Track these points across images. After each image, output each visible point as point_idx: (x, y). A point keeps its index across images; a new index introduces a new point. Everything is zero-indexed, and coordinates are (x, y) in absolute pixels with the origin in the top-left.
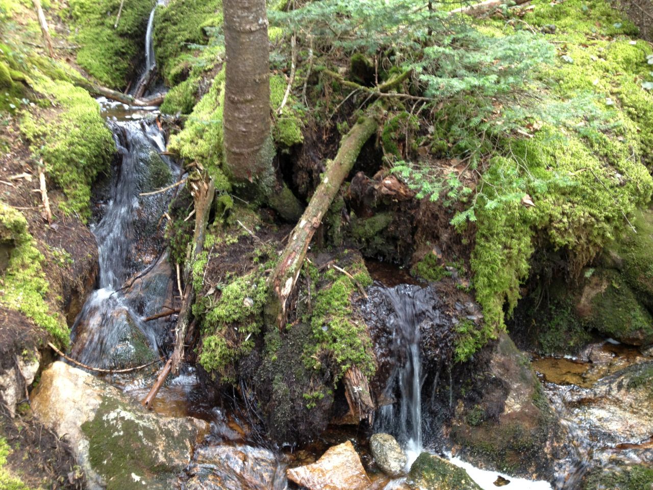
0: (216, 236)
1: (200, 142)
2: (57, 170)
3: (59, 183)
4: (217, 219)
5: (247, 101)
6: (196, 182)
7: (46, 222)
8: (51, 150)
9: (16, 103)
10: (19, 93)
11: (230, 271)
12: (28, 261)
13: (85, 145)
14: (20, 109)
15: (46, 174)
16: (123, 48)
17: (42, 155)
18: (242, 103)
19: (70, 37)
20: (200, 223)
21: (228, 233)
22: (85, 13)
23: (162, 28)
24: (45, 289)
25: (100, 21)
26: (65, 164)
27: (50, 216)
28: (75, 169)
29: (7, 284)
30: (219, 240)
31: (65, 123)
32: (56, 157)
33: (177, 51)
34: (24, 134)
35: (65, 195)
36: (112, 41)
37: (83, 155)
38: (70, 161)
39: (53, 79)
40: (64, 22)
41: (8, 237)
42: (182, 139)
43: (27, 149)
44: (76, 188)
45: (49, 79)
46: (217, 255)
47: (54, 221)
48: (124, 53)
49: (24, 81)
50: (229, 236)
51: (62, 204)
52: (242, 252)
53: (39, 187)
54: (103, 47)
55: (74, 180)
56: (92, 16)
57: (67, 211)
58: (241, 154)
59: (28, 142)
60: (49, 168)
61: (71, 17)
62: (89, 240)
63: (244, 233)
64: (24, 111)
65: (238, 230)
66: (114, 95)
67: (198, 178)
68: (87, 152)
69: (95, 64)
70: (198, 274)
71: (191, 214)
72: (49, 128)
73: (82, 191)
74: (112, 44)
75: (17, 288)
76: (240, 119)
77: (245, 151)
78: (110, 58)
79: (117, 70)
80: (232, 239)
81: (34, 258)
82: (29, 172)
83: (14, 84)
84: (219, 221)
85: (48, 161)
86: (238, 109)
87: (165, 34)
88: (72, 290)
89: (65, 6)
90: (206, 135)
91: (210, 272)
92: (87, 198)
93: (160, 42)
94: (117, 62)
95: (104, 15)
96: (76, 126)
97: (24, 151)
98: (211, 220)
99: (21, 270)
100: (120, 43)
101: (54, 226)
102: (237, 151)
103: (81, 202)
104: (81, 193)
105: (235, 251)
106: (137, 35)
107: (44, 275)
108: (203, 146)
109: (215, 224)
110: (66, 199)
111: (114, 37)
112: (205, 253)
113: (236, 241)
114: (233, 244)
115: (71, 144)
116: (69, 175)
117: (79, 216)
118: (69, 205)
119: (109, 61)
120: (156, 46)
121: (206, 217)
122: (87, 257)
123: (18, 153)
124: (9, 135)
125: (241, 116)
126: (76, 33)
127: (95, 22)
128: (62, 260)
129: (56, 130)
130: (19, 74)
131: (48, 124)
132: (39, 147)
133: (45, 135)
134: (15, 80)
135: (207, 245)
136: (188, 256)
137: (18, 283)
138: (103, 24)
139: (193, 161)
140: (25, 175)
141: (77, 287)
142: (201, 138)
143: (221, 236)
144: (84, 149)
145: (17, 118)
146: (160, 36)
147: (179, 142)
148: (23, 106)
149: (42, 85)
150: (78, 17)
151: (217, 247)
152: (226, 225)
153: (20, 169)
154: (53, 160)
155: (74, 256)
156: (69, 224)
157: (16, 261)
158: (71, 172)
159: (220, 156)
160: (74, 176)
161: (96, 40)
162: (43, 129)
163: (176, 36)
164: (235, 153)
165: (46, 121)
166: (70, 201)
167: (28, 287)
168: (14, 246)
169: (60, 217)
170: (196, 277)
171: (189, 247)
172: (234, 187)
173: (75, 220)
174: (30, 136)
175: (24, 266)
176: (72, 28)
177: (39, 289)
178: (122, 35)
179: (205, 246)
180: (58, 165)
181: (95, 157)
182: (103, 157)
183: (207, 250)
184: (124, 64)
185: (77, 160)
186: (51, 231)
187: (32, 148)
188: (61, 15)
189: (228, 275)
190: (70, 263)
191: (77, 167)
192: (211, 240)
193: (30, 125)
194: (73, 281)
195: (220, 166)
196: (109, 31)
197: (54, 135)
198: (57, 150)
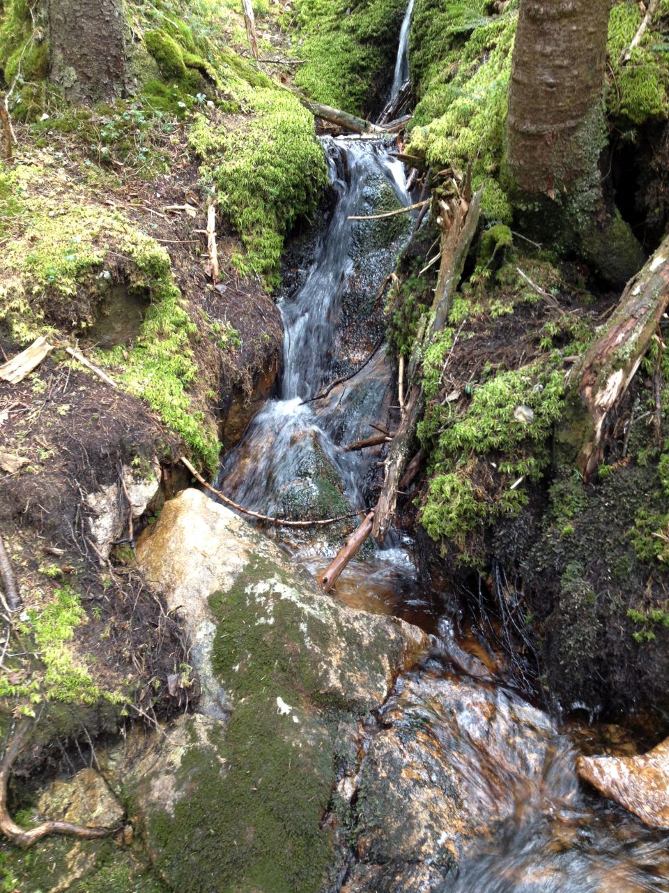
0: (474, 302)
1: (464, 131)
2: (234, 203)
3: (236, 225)
4: (478, 269)
5: (564, 15)
6: (448, 198)
7: (210, 280)
8: (229, 170)
9: (187, 102)
10: (193, 86)
11: (492, 361)
12: (168, 328)
13: (280, 166)
14: (193, 111)
15: (218, 207)
16: (363, 59)
17: (215, 179)
18: (553, 19)
19: (290, 51)
20: (448, 276)
21: (495, 298)
22: (314, 15)
23: (424, 20)
24: (189, 375)
25: (334, 24)
26: (247, 193)
27: (217, 272)
28: (262, 203)
29: (132, 360)
30: (478, 309)
31: (255, 133)
32: (234, 181)
33: (444, 50)
34: (194, 148)
35: (244, 245)
36: (348, 51)
37: (276, 181)
38: (255, 190)
39: (253, 85)
40: (284, 32)
41: (140, 283)
42: (432, 131)
43: (196, 171)
44: (260, 234)
45: (245, 83)
46: (471, 335)
47: (222, 281)
48: (363, 68)
49: (202, 70)
50: (498, 302)
51: (236, 256)
52: (520, 331)
53: (205, 226)
54: (334, 60)
55: (258, 221)
56: (325, 19)
57: (243, 268)
58: (539, 136)
59: (198, 159)
60: (223, 198)
61: (295, 24)
62: (270, 316)
63: (529, 296)
64: (197, 115)
65: (515, 293)
66: (339, 116)
67: (453, 191)
68: (283, 177)
69: (321, 84)
70: (433, 366)
71: (433, 261)
72: (230, 140)
73: (269, 240)
74: (347, 55)
75: (148, 366)
76: (544, 55)
77: (547, 128)
78: (343, 76)
79: (351, 94)
80: (500, 307)
81: (179, 325)
82: (194, 205)
83: (188, 72)
84: (481, 273)
85: (223, 188)
86: (543, 34)
87: (427, 27)
88: (234, 386)
89: (289, 9)
90: (476, 120)
91: (455, 364)
92: (277, 253)
93: (418, 42)
94: (352, 82)
95: (341, 15)
96: (271, 138)
97: (191, 173)
98: (466, 275)
99: (156, 340)
100: (359, 53)
101: (219, 287)
102: (533, 129)
103: (265, 257)
104: (267, 243)
105: (505, 328)
106: (385, 40)
107: (191, 353)
108: (469, 138)
109: (473, 278)
110: (245, 251)
111: (351, 45)
112: (450, 330)
113: (509, 310)
114: (505, 315)
115: (260, 162)
116: (252, 212)
117: (261, 278)
118: (247, 261)
119: (342, 81)
120: (413, 50)
121: (458, 266)
122: (263, 339)
123: (182, 175)
124: (172, 148)
125: (548, 49)
126: (302, 43)
127: (328, 26)
128: (225, 338)
129: (240, 144)
130: (196, 59)
131: (230, 135)
132: (213, 168)
133: (223, 149)
134: (190, 66)
135: (455, 316)
136: (419, 336)
137: (150, 360)
138: (337, 28)
139: (447, 166)
140: (187, 206)
141: (241, 382)
142: (467, 125)
143: (482, 301)
144: (278, 171)
145: (186, 123)
146: (420, 32)
147: (426, 137)
148: (196, 106)
149: (236, 88)
150: (304, 23)
151: (473, 320)
152: (493, 284)
153: (181, 198)
154: (231, 186)
155: (244, 334)
156: (244, 288)
157: (151, 325)
158: (256, 208)
159: (498, 154)
160: (260, 214)
161: (326, 51)
162: (222, 140)
163: (444, 27)
164: (526, 135)
165: (229, 130)
166: (251, 254)
167: (164, 367)
168: (148, 301)
169: (232, 276)
170: (427, 371)
171: (423, 320)
172: (516, 213)
173: (255, 283)
174: (201, 150)
175: (162, 335)
176: (294, 39)
177: (180, 374)
178: (363, 41)
179: (451, 318)
180: (236, 194)
181: (295, 186)
182: (306, 188)
183: (454, 325)
184: (362, 85)
185: (265, 188)
186: (215, 293)
187: (202, 169)
188: (281, 21)
189: (487, 368)
190: (236, 345)
191: (265, 200)
192: (462, 308)
193: (203, 134)
194: (237, 373)
195: (495, 174)
196: (345, 37)
197: (237, 150)
198: (237, 171)
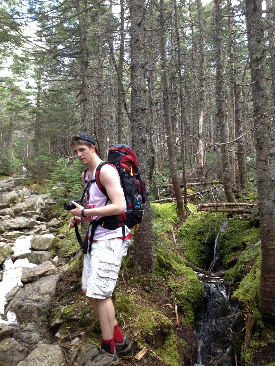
0: (256, 341)
1: (248, 295)
2: (182, 303)
3: (182, 310)
4: (256, 332)
5: (271, 277)
6: (246, 313)
7: (177, 327)
8: (180, 294)
9: (166, 273)
10: (168, 269)
11: (264, 360)
12: (172, 343)
13: (193, 293)
14: (168, 276)
15: (178, 305)
16: (204, 249)
17: (176, 296)
18: (269, 278)
19: (181, 244)
20: (248, 334)
21: (261, 340)
22: (187, 234)
23: (223, 242)
24: (178, 357)
25: (194, 238)
26: (185, 301)
27: (179, 324)
28: (189, 304)
29: (163, 353)
30: (257, 344)
31: (185, 283)
32: (182, 297)
33: (230, 252)
34: (169, 287)
35: (185, 315)
36: (199, 246)
37: (193, 298)
38: (187, 300)
40: (178, 238)
42: (239, 293)
43: (170, 293)
44: (189, 312)
45: (177, 263)
46: (257, 351)
47: (180, 327)
48: (204, 252)
49: (170, 264)
50: (262, 342)
51: (183, 319)
52: (270, 351)
53: (175, 310)
54: (195, 249)
55: (188, 309)
56: (191, 236)
57: (185, 323)
58: (268, 301)
59: (170, 290)
60: (179, 302)
61: (181, 236)
62: (194, 338)
63: (270, 341)
64: (169, 277)
65: (267, 340)
67: (247, 312)
68: (194, 296)
69: (192, 256)
70: (248, 360)
71: (243, 329)
72: (179, 285)
73: (191, 314)
74: (199, 248)
75: (167, 355)
76: (268, 285)
77: (270, 300)
78: (198, 254)
79: (201, 259)
80: (264, 344)
81: (174, 342)
82: (171, 303)
83: (166, 265)
84: (257, 334)
85: (178, 299)
86: (267, 281)
87: (224, 244)
88: (188, 360)
89: (179, 231)
90: (250, 292)
91: (253, 359)
92: (193, 318)
93: (221, 248)
94: (201, 256)
95: (196, 235)
96: (190, 284)
97: (169, 294)
98: (253, 334)
99: (169, 347)
100: (202, 247)
101: (180, 329)
102: (267, 300)
103: (191, 319)
104: (191, 315)
105: (265, 350)
106: (211, 244)
107: (177, 351)
108: (249, 297)
109: (255, 335)
110: (185, 317)
111: (200, 245)
112: (251, 349)
113: (266, 345)
114: (265, 346)
115: (188, 292)
116: (187, 306)
117: (189, 325)
118: (186, 320)
119: (198, 255)
120: (219, 250)
121: (251, 331)
122: (194, 346)
123: (167, 294)
124: (163, 287)
126: (184, 243)
127: (192, 238)
128: (184, 345)
129: (182, 286)
130: (168, 261)
131: (179, 283)
132: (175, 293)
133: (177, 287)
134: (167, 264)
135: (251, 345)
136: (242, 350)
137: (168, 353)
138: (195, 239)
139: (244, 303)
140: (169, 304)
141: (190, 359)
142: (248, 293)
143: (258, 342)
144: (193, 295)
145: (167, 279)
146: (222, 245)
147: (237, 294)
148: (169, 274)
149: (176, 266)
150: (184, 236)
151: (257, 347)
152: (260, 336)
153: (167, 302)
154: (181, 299)
155: (188, 344)
156: (186, 329)
157: (167, 342)
158: (188, 305)
159: (257, 302)
160: (189, 307)
161: (192, 246)
162: (177, 285)
163: (229, 245)
164: (265, 301)
165: (178, 281)
166: (186, 318)
167: (172, 355)
168: (167, 335)
169: (182, 325)
170: (247, 361)
171: (242, 346)
172: (264, 317)
173: (188, 327)
174: (171, 287)
175: (170, 345)
176: (181, 240)
177: (176, 357)
178: (204, 244)
179: (250, 346)
180: (182, 301)
181: (197, 299)
182: (200, 299)
183: (251, 348)
184: (204, 257)
185: (190, 300)
186: (179, 331)
187: (172, 293)
188: (177, 235)
189: (263, 362)
190: (187, 347)
191: (190, 303)
192: (253, 343)
193: (172, 283)
194: (188, 356)
195: (257, 307)
196: (198, 242)
197: (181, 288)
198: (182, 295)
